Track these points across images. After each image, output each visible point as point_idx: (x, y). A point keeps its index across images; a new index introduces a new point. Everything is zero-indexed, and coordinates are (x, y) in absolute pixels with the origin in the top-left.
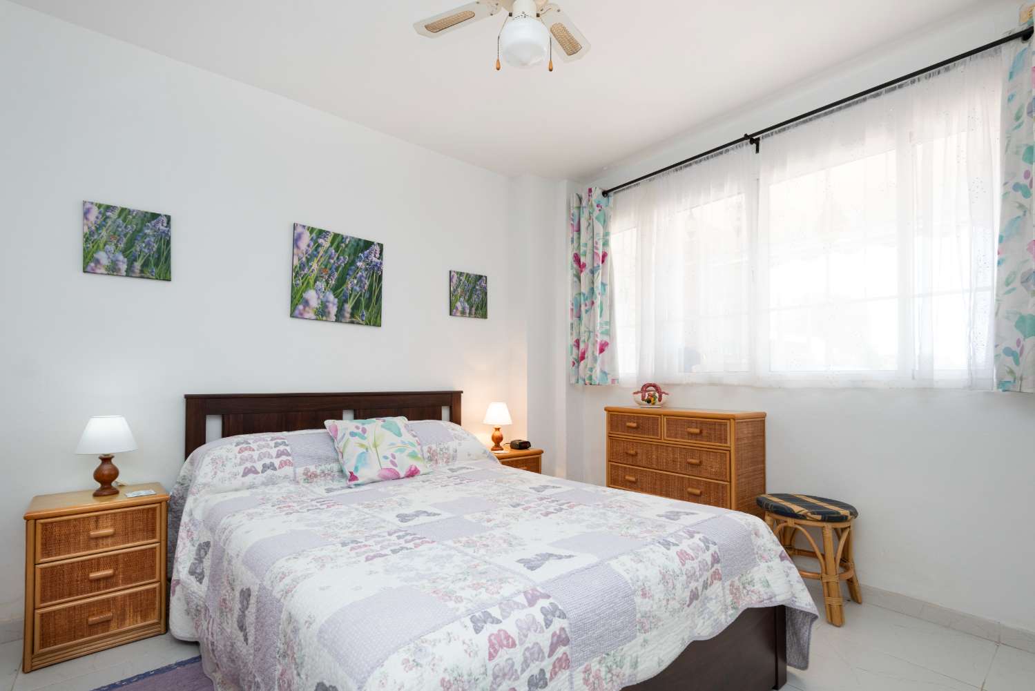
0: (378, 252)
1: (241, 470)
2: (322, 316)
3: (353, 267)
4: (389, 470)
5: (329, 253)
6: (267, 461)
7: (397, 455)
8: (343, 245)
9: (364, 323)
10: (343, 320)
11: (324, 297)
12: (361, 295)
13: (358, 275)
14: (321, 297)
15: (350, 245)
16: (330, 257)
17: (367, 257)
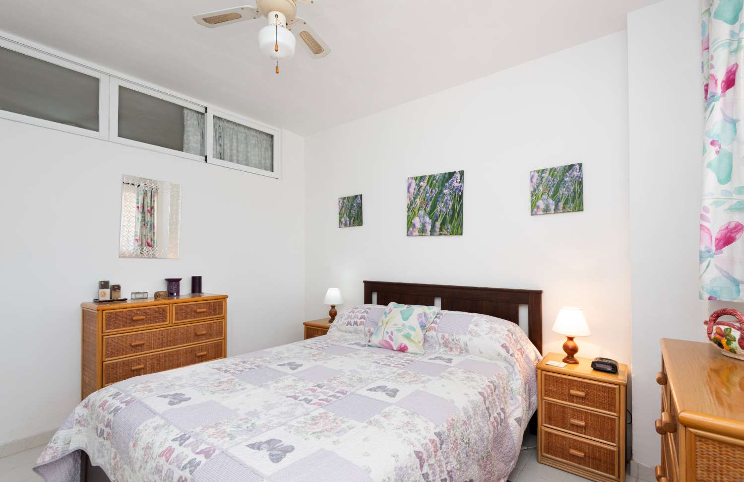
0: (459, 178)
1: (346, 322)
2: (423, 233)
3: (441, 195)
4: (386, 341)
5: (426, 190)
6: (356, 320)
7: (395, 333)
8: (435, 181)
9: (448, 234)
10: (435, 234)
11: (423, 220)
12: (446, 214)
13: (444, 200)
14: (422, 220)
15: (439, 181)
16: (427, 193)
17: (451, 185)
